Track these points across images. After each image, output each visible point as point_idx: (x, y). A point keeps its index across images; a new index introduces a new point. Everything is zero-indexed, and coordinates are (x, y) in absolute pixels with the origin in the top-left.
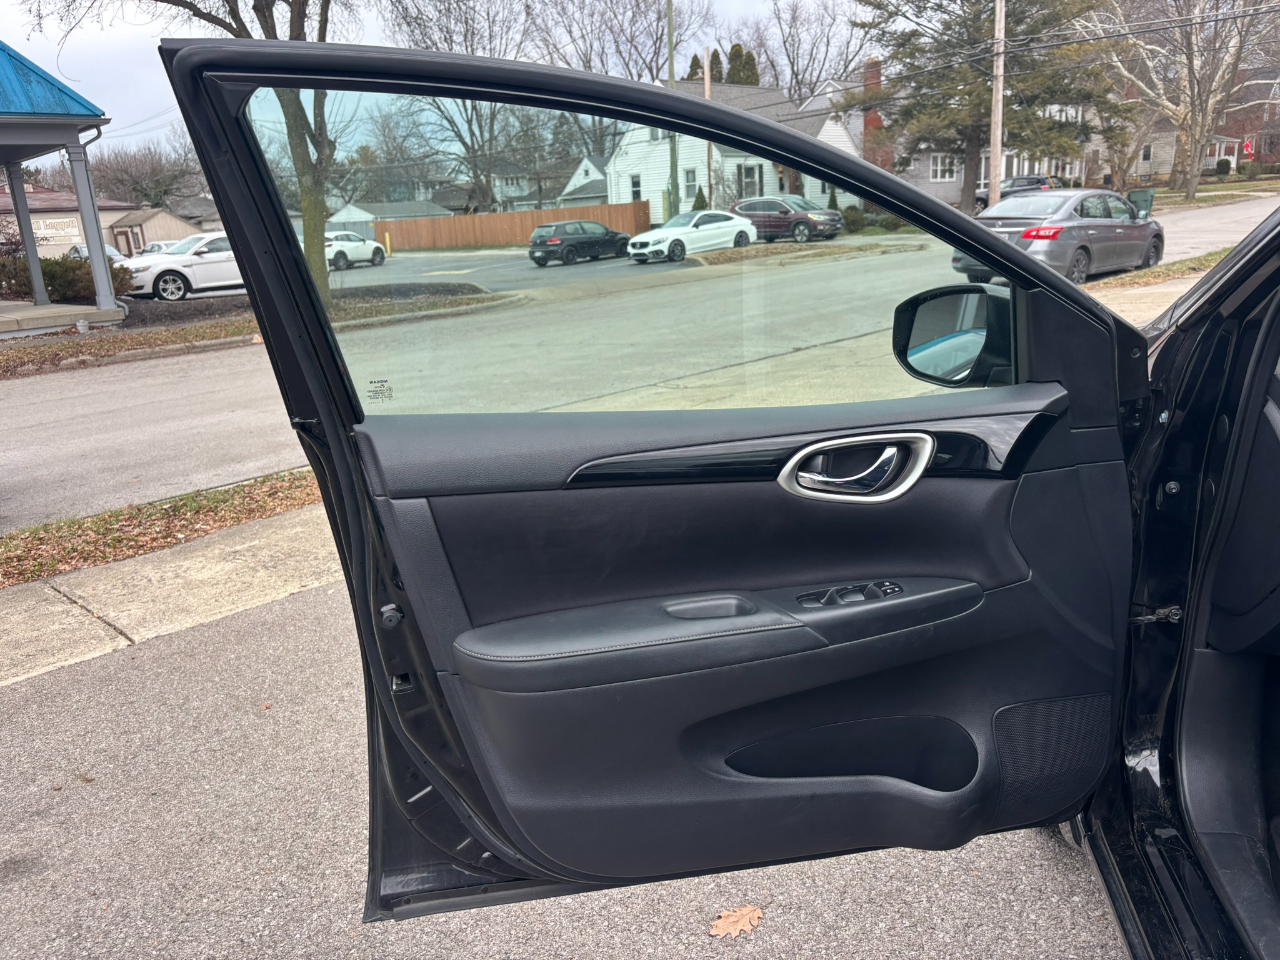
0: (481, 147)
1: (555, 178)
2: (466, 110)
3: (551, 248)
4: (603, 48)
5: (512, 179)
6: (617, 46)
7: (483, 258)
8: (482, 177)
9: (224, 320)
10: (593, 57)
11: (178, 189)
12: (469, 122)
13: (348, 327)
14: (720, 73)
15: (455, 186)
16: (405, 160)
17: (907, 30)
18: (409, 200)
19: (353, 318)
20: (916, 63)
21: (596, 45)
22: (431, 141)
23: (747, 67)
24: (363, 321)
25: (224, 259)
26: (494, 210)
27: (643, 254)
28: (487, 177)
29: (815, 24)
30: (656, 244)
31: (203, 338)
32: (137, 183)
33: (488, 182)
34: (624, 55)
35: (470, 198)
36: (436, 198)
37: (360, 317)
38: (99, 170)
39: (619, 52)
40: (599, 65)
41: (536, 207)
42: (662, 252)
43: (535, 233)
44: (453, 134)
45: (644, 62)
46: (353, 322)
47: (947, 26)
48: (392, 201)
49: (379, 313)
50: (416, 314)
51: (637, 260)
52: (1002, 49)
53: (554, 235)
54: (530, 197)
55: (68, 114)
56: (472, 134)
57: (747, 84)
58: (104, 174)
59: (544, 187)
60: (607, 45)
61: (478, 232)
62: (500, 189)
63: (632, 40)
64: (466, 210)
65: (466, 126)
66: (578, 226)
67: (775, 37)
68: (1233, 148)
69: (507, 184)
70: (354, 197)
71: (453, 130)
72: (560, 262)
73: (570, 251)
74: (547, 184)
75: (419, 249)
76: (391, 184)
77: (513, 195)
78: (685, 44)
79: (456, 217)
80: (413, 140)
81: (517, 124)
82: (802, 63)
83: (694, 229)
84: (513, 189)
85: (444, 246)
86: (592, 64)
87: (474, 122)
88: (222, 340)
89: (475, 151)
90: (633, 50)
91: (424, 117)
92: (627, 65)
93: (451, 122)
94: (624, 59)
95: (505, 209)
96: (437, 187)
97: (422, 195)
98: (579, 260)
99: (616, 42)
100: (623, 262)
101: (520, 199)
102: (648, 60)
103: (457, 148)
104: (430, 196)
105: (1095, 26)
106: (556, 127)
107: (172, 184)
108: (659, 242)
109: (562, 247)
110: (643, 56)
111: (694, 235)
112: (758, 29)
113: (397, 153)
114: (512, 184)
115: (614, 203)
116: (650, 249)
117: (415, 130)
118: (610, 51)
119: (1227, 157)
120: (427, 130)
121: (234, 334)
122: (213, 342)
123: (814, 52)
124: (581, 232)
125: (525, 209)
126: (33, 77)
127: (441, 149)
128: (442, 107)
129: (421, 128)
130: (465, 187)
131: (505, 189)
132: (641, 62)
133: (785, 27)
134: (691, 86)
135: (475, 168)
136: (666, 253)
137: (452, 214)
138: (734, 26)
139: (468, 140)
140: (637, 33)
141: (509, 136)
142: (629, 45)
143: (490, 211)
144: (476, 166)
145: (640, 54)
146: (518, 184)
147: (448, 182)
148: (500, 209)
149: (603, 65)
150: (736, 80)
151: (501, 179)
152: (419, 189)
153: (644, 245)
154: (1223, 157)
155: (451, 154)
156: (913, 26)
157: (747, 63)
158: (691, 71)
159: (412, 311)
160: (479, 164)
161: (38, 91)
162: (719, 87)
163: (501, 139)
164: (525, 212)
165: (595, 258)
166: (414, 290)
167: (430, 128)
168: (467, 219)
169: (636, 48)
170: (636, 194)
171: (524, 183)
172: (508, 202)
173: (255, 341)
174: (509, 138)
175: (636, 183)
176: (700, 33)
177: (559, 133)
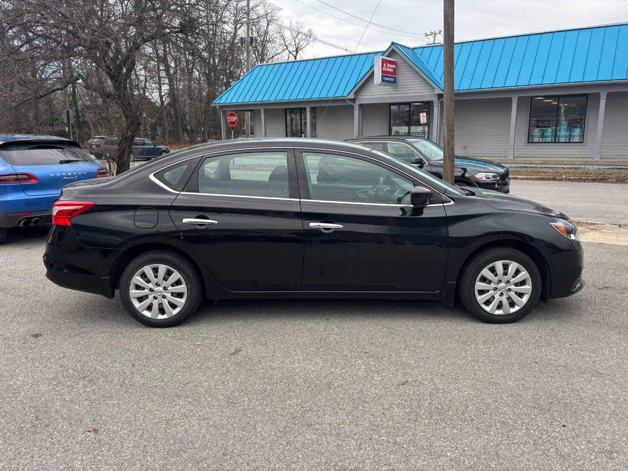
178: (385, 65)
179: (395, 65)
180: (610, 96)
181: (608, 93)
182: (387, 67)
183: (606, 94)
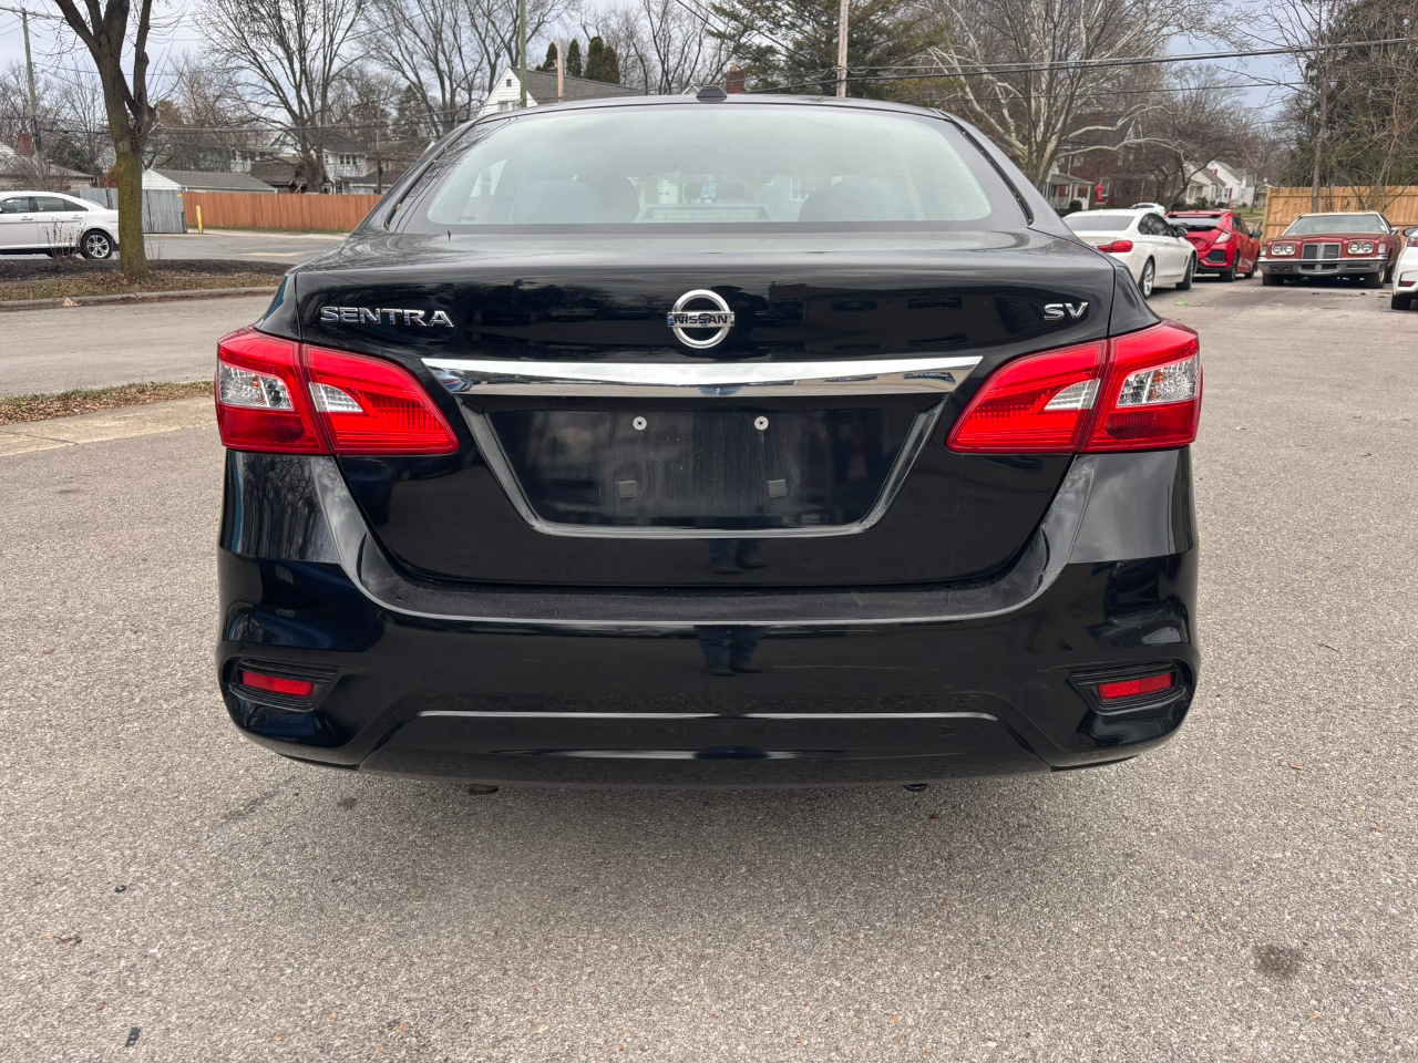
0: (312, 118)
1: (399, 160)
2: (294, 73)
4: (456, 21)
5: (348, 158)
6: (473, 19)
7: (312, 242)
8: (312, 152)
9: (26, 283)
10: (444, 28)
12: (298, 88)
13: (166, 297)
14: (579, 65)
15: (280, 159)
16: (218, 123)
17: (763, 45)
18: (223, 170)
19: (172, 289)
20: (769, 80)
21: (448, 15)
22: (251, 104)
23: (608, 62)
24: (182, 292)
25: (19, 220)
26: (326, 191)
28: (319, 152)
29: (687, 22)
31: (10, 298)
33: (320, 158)
34: (480, 30)
35: (298, 174)
36: (255, 171)
37: (179, 289)
39: (474, 26)
40: (451, 38)
41: (375, 192)
44: (277, 99)
45: (503, 40)
46: (171, 293)
47: (798, 44)
48: (202, 170)
49: (200, 285)
50: (239, 289)
52: (844, 77)
54: (368, 179)
56: (301, 101)
57: (606, 80)
59: (385, 169)
60: (461, 17)
61: (306, 212)
62: (333, 167)
63: (490, 14)
64: (293, 187)
65: (294, 92)
67: (645, 30)
68: (1087, 190)
69: (342, 162)
70: (155, 162)
71: (278, 95)
74: (388, 167)
75: (236, 228)
76: (200, 150)
77: (349, 175)
78: (548, 25)
79: (281, 195)
80: (229, 101)
81: (355, 94)
82: (673, 61)
84: (349, 169)
85: (266, 226)
86: (444, 36)
87: (303, 86)
88: (31, 301)
89: (304, 123)
90: (490, 25)
91: (242, 76)
92: (483, 42)
93: (276, 85)
94: (480, 34)
95: (340, 189)
96: (258, 159)
97: (240, 166)
99: (471, 14)
101: (356, 180)
102: (507, 39)
103: (282, 116)
104: (248, 169)
105: (951, 58)
106: (402, 102)
110: (501, 33)
112: (627, 19)
113: (208, 114)
114: (348, 163)
117: (230, 88)
118: (464, 23)
119: (1079, 199)
120: (246, 93)
121: (43, 296)
122: (22, 302)
123: (686, 48)
125: (362, 192)
127: (262, 115)
128: (265, 67)
129: (238, 88)
130: (291, 162)
131: (340, 167)
132: (499, 40)
133: (655, 20)
134: (544, 77)
135: (303, 140)
137: (276, 190)
138: (601, 13)
139: (296, 108)
140: (495, 7)
141: (345, 107)
142: (486, 19)
143: (322, 192)
144: (305, 138)
145: (497, 31)
146: (354, 163)
147: (271, 154)
148: (332, 190)
149: (456, 38)
150: (595, 74)
151: (335, 155)
152: (235, 159)
154: (1076, 198)
155: (275, 122)
156: (770, 43)
157: (607, 58)
158: (548, 60)
159: (235, 286)
160: (309, 136)
162: (576, 82)
163: (336, 109)
164: (361, 196)
166: (235, 267)
167: (250, 89)
168: (293, 198)
169: (493, 23)
171: (362, 163)
172: (343, 183)
173: (66, 304)
174: (345, 109)
176: (565, 16)
177: (406, 109)
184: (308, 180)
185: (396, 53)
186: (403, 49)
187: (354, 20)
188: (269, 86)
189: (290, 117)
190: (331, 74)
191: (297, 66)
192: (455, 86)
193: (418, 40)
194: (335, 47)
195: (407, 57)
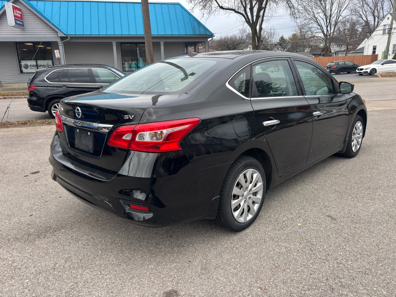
0: (330, 35)
2: (327, 23)
3: (332, 69)
8: (328, 44)
11: (238, 48)
12: (327, 27)
22: (313, 33)
27: (361, 72)
28: (330, 44)
30: (366, 69)
32: (228, 46)
33: (330, 46)
35: (322, 51)
36: (311, 51)
38: (220, 42)
42: (367, 72)
43: (329, 64)
44: (321, 31)
51: (359, 74)
53: (334, 65)
54: (344, 51)
55: (207, 35)
56: (327, 31)
58: (221, 43)
59: (349, 48)
62: (334, 48)
64: (320, 55)
66: (343, 62)
69: (337, 47)
71: (321, 30)
72: (335, 73)
73: (338, 70)
79: (315, 57)
83: (382, 65)
86: (378, 5)
87: (329, 26)
89: (327, 36)
91: (312, 25)
93: (321, 27)
95: (335, 55)
96: (313, 48)
97: (307, 50)
98: (341, 73)
100: (355, 75)
101: (341, 51)
103: (321, 35)
104: (309, 50)
107: (236, 46)
108: (367, 69)
109: (336, 69)
111: (381, 67)
114: (339, 46)
115: (366, 55)
116: (364, 71)
124: (344, 64)
125: (342, 55)
126: (201, 26)
127: (316, 35)
128: (319, 22)
129: (311, 29)
130: (321, 48)
136: (369, 72)
139: (325, 33)
143: (329, 56)
144: (326, 41)
146: (341, 46)
147: (317, 46)
149: (382, 5)
152: (306, 48)
153: (362, 69)
155: (319, 37)
160: (328, 40)
161: (201, 29)
165: (349, 73)
167: (314, 29)
168: (319, 58)
170: (374, 52)
171: (343, 46)
172: (336, 53)
175: (375, 48)
178: (15, 11)
179: (21, 11)
180: (165, 44)
181: (164, 42)
182: (16, 13)
183: (163, 43)
184: (325, 53)
185: (361, 13)
186: (363, 11)
187: (348, 5)
188: (319, 27)
189: (323, 35)
190: (338, 21)
191: (328, 21)
192: (379, 20)
193: (369, 8)
194: (340, 13)
195: (365, 13)
